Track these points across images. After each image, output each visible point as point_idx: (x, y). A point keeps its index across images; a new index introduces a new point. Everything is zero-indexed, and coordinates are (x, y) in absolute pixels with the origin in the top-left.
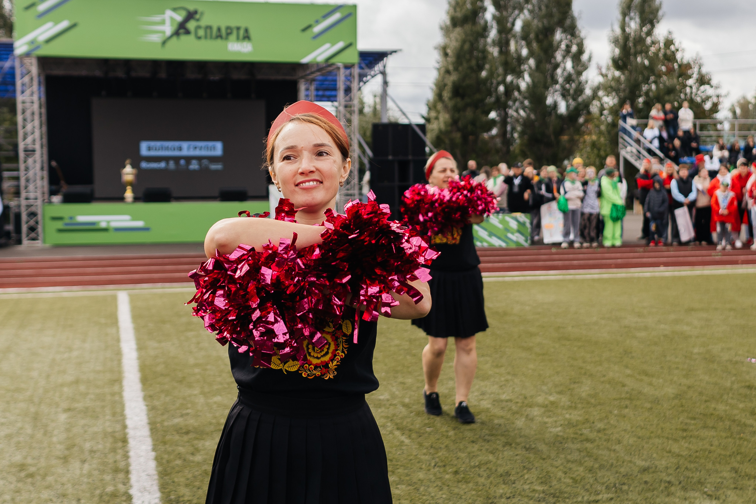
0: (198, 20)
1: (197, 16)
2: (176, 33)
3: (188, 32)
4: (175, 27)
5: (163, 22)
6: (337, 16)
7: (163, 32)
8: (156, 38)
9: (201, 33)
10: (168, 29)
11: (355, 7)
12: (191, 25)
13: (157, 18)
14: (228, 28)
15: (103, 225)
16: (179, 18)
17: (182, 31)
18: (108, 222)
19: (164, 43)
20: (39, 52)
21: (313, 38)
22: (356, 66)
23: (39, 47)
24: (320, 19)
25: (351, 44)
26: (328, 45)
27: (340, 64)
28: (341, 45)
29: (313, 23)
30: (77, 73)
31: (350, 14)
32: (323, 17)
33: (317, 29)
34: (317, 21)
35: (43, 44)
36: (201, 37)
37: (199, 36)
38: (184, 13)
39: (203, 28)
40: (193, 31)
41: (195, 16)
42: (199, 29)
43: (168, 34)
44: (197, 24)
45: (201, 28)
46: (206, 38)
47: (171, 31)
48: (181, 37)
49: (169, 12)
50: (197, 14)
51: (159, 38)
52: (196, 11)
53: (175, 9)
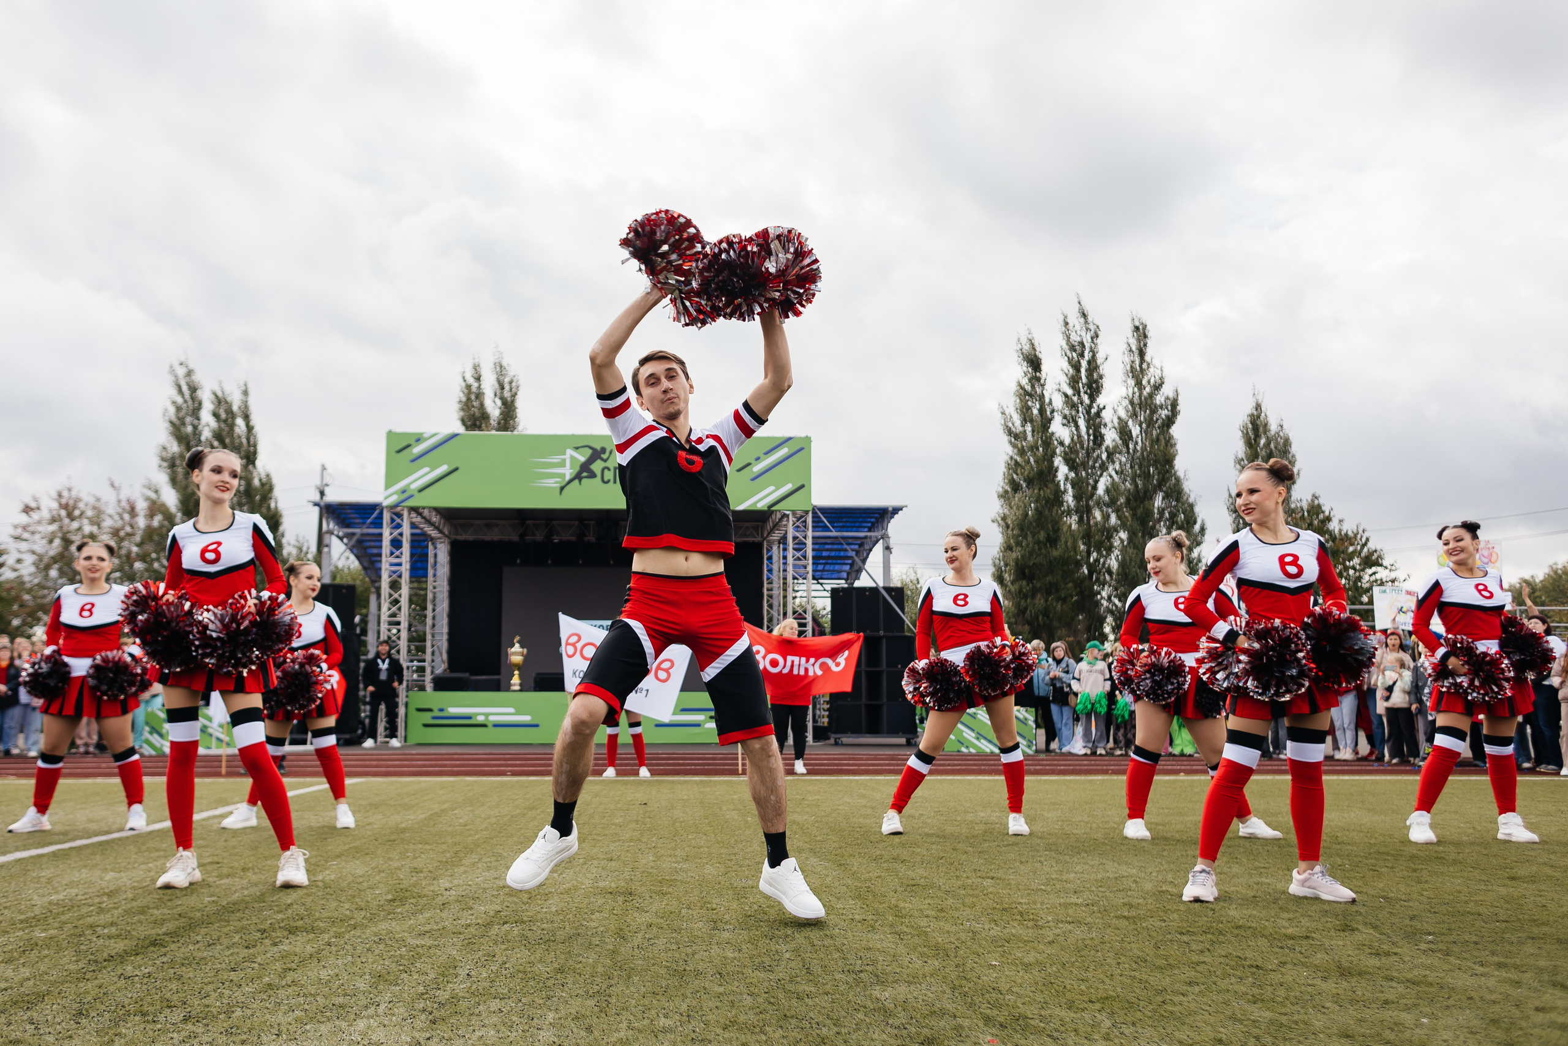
0: (605, 461)
1: (605, 456)
2: (578, 477)
3: (593, 475)
4: (578, 469)
5: (562, 464)
6: (783, 452)
7: (563, 475)
8: (553, 483)
9: (609, 475)
10: (568, 472)
11: (808, 440)
12: (597, 467)
13: (556, 459)
15: (481, 719)
17: (585, 474)
18: (487, 715)
19: (562, 489)
20: (411, 503)
21: (753, 479)
22: (810, 514)
23: (411, 496)
24: (762, 456)
25: (802, 486)
26: (772, 488)
27: (787, 512)
28: (789, 487)
29: (752, 461)
30: (488, 538)
31: (802, 449)
32: (766, 453)
33: (757, 468)
34: (758, 459)
35: (416, 493)
36: (608, 481)
37: (606, 479)
38: (589, 452)
39: (612, 469)
40: (598, 473)
41: (603, 456)
42: (606, 471)
43: (568, 478)
44: (603, 464)
45: (609, 469)
46: (615, 482)
47: (571, 474)
48: (584, 481)
49: (570, 452)
50: (604, 453)
51: (556, 483)
52: (603, 450)
53: (577, 448)
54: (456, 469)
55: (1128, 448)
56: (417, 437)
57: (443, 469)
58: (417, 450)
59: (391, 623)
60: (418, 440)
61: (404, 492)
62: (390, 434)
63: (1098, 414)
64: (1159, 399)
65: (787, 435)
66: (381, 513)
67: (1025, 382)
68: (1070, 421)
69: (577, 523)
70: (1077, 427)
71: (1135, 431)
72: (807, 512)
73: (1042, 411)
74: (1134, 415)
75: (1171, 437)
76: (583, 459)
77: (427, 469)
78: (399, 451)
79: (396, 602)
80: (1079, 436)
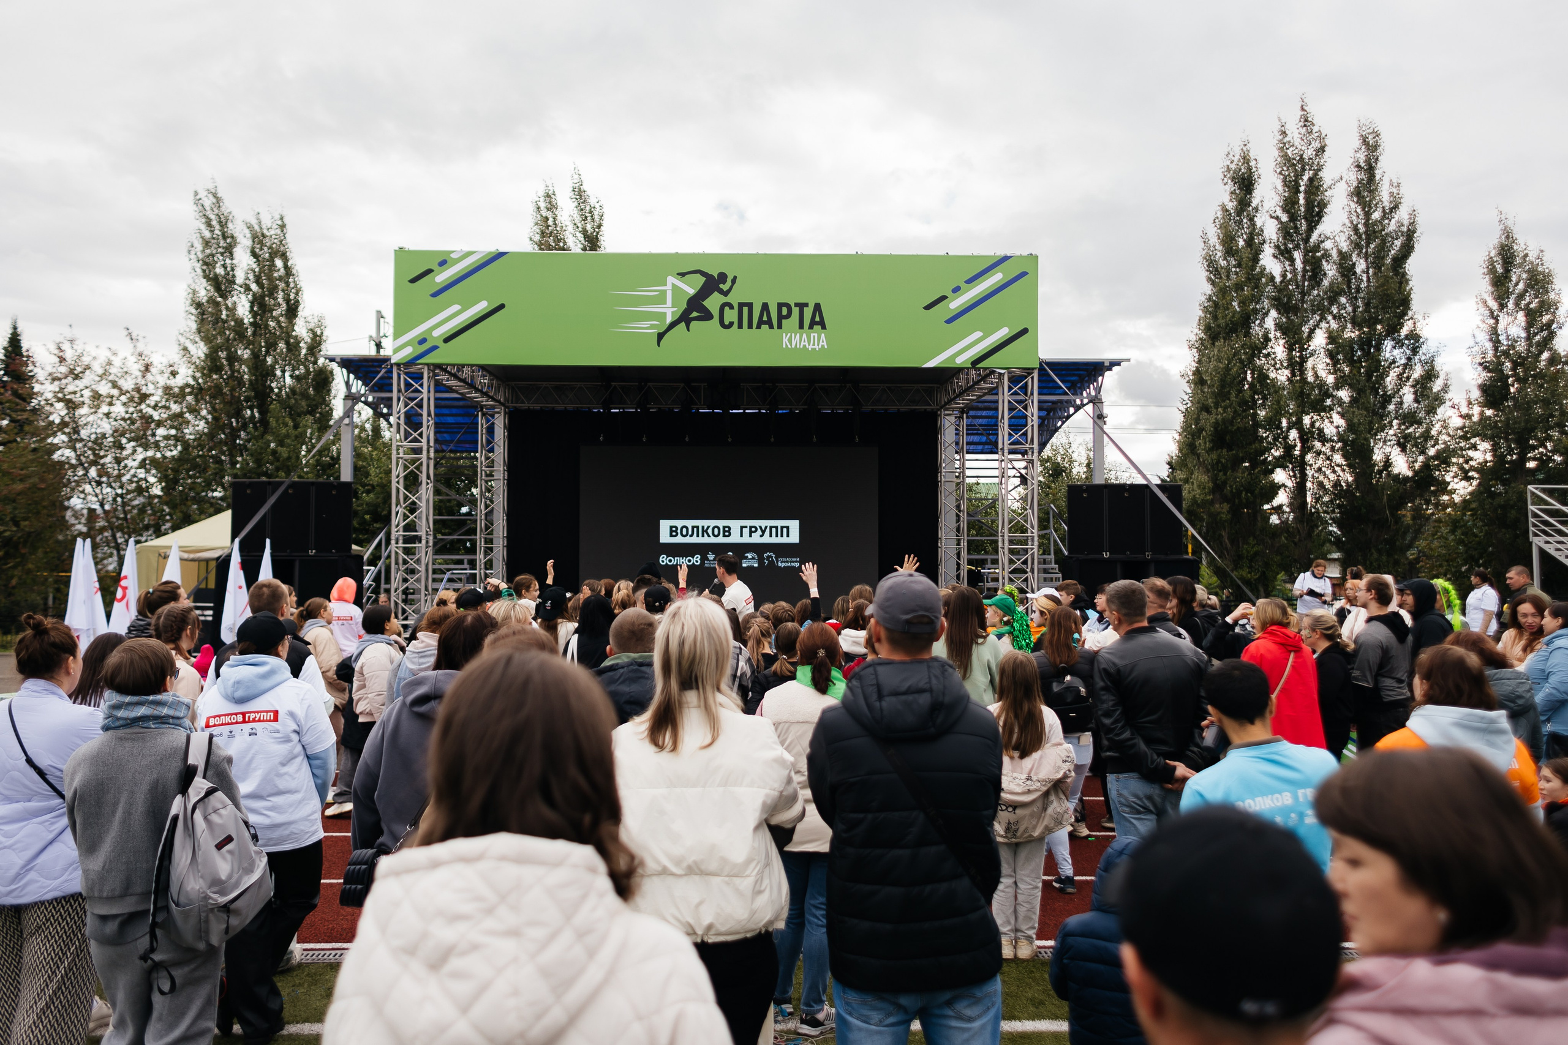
0: (726, 293)
1: (725, 287)
2: (685, 318)
3: (707, 316)
4: (684, 306)
5: (661, 299)
6: (995, 278)
7: (663, 315)
8: (648, 328)
9: (731, 316)
10: (670, 311)
11: (1033, 258)
12: (713, 303)
13: (651, 292)
14: (780, 306)
16: (690, 290)
17: (695, 314)
19: (661, 336)
20: (432, 358)
21: (949, 321)
22: (1036, 375)
23: (434, 348)
24: (963, 286)
25: (1025, 331)
26: (978, 334)
27: (1002, 371)
28: (1003, 333)
29: (949, 293)
30: (560, 407)
31: (1024, 274)
32: (969, 281)
33: (956, 304)
34: (956, 290)
35: (441, 344)
36: (731, 324)
37: (726, 323)
38: (700, 280)
39: (736, 307)
40: (716, 313)
41: (721, 286)
42: (727, 308)
43: (669, 320)
44: (724, 299)
45: (731, 307)
46: (740, 326)
47: (673, 313)
48: (693, 324)
49: (671, 280)
50: (724, 282)
51: (652, 327)
52: (723, 277)
53: (682, 275)
54: (502, 306)
55: (1349, 287)
56: (441, 259)
57: (482, 307)
58: (442, 277)
59: (407, 540)
60: (443, 263)
61: (422, 341)
62: (402, 255)
63: (1317, 247)
64: (1392, 226)
65: (1001, 252)
66: (390, 371)
67: (1231, 206)
68: (1284, 254)
69: (682, 385)
70: (1292, 261)
71: (1361, 266)
72: (1029, 371)
73: (1250, 242)
74: (1357, 246)
75: (1404, 274)
76: (692, 292)
77: (456, 308)
78: (413, 281)
79: (413, 508)
80: (1294, 271)
